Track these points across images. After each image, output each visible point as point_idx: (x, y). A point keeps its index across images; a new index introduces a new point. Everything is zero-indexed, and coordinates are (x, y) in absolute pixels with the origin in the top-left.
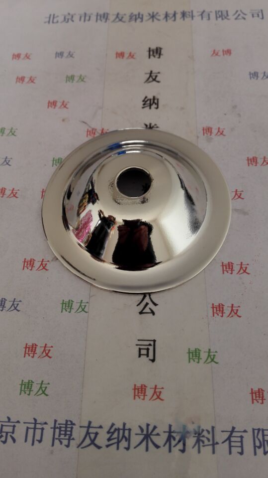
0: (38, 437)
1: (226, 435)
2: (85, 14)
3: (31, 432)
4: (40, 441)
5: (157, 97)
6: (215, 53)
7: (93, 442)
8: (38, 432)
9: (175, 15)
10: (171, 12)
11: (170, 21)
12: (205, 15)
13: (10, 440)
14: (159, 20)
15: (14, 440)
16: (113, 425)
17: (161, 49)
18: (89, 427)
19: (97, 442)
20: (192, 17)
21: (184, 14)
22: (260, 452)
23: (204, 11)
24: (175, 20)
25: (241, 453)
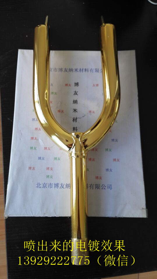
0: (51, 187)
1: (90, 185)
2: (55, 68)
3: (50, 186)
4: (52, 187)
5: (77, 100)
6: (94, 85)
7: (63, 187)
8: (51, 186)
9: (83, 70)
10: (82, 68)
11: (81, 72)
12: (92, 70)
13: (45, 187)
14: (78, 71)
15: (46, 187)
16: (67, 184)
17: (78, 83)
18: (62, 184)
19: (64, 187)
20: (88, 71)
21: (85, 70)
22: (96, 189)
23: (92, 69)
24: (83, 72)
25: (93, 189)
